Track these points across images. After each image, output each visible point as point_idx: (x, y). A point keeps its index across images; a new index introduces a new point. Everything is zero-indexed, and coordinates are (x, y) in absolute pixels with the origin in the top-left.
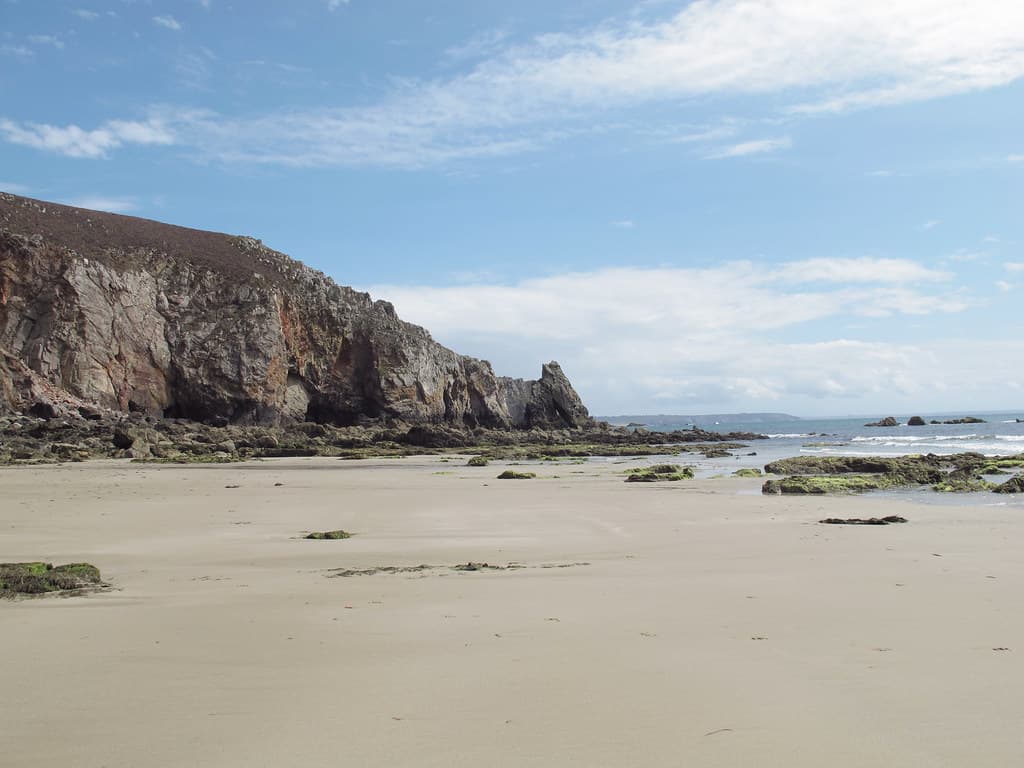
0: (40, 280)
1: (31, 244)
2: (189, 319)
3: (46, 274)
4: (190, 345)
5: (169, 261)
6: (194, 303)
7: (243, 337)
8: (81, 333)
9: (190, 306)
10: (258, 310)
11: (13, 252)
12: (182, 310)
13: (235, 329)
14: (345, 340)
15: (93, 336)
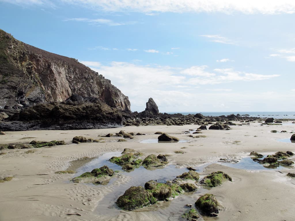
0: (42, 68)
1: (40, 57)
2: (74, 82)
3: (44, 67)
4: (76, 90)
5: (67, 65)
6: (75, 77)
7: (90, 88)
8: (56, 85)
9: (74, 78)
10: (91, 81)
11: (35, 59)
12: (72, 79)
13: (87, 86)
14: (103, 89)
15: (58, 86)
